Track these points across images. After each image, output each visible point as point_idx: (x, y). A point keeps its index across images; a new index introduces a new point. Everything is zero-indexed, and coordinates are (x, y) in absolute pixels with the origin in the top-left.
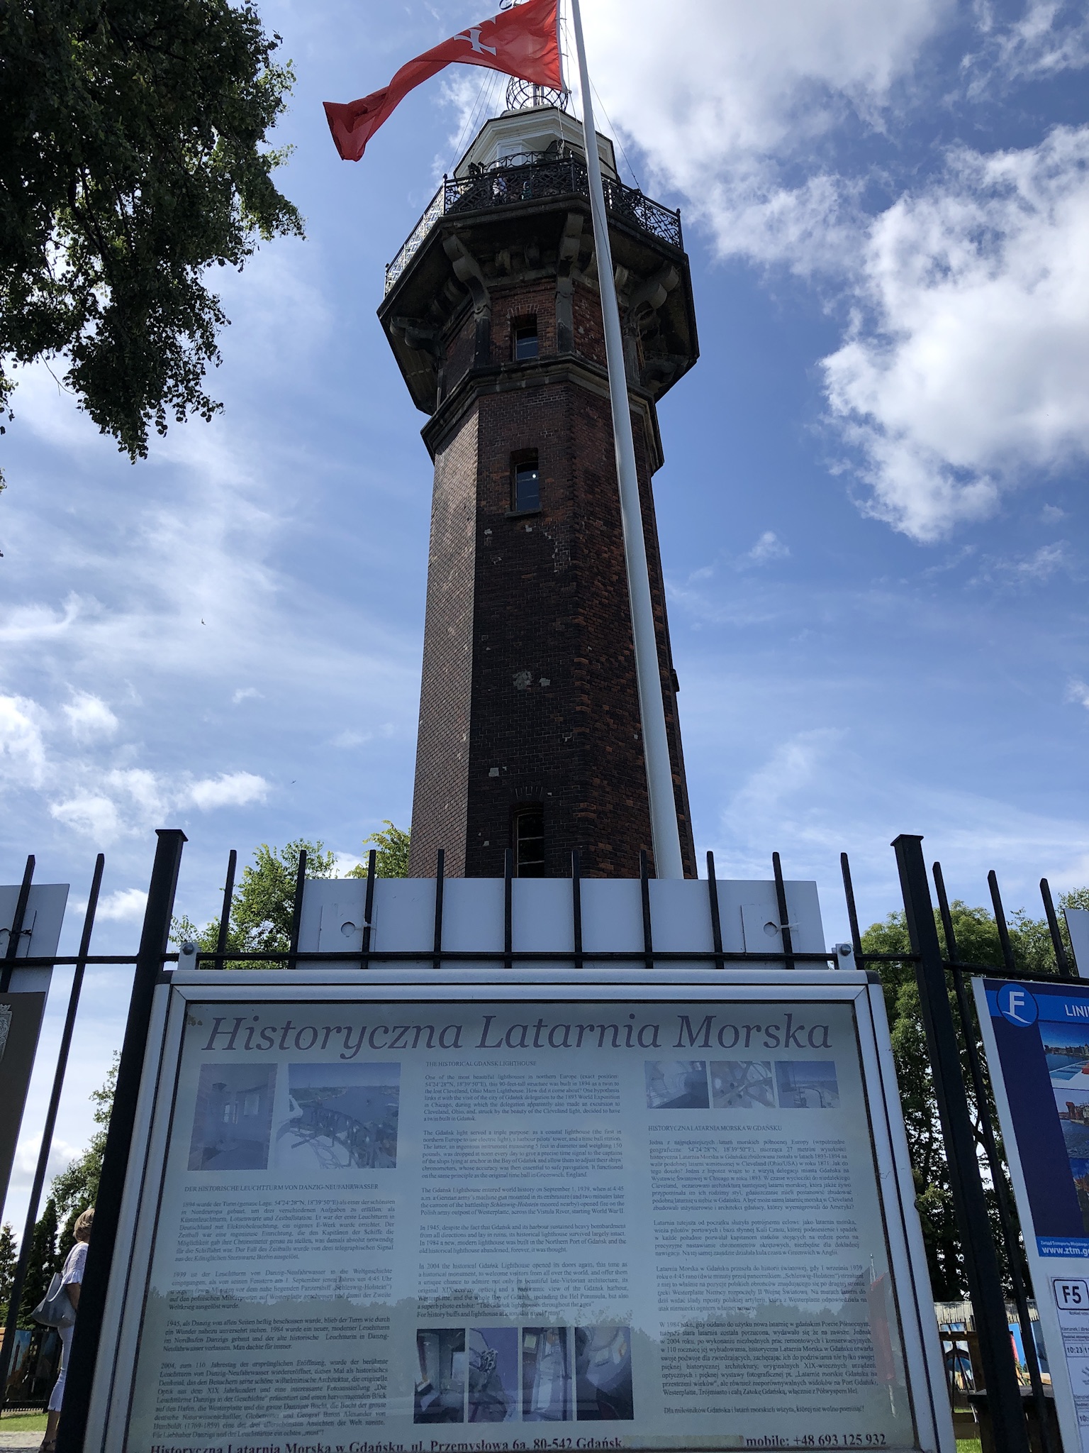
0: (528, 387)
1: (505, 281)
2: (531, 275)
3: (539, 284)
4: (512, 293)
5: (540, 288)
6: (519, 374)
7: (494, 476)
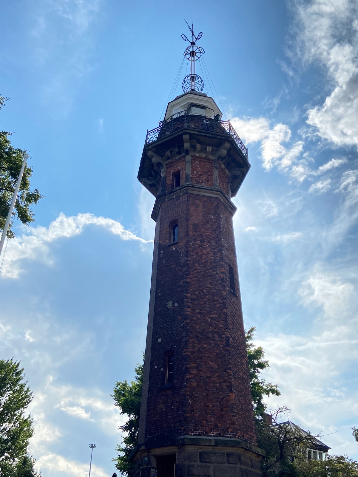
0: (176, 198)
1: (170, 161)
2: (178, 157)
3: (181, 159)
4: (173, 164)
5: (180, 161)
6: (172, 194)
7: (165, 232)
